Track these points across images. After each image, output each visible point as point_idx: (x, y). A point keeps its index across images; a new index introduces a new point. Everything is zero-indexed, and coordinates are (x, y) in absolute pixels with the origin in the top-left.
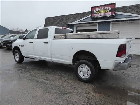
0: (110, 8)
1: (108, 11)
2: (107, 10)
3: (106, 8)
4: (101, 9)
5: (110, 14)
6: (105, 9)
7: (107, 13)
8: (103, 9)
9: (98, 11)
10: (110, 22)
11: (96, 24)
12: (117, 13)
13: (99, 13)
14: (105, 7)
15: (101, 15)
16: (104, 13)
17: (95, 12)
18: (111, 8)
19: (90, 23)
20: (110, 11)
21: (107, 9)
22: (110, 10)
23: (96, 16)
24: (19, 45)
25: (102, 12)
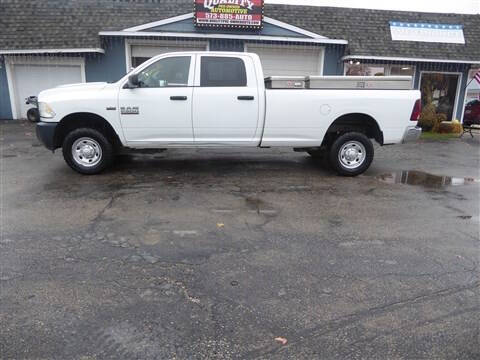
1: (245, 11)
2: (241, 7)
5: (249, 20)
7: (242, 17)
9: (216, 6)
10: (243, 42)
11: (204, 43)
12: (267, 19)
13: (218, 13)
15: (226, 19)
16: (234, 14)
17: (206, 6)
19: (187, 39)
20: (249, 12)
22: (250, 7)
23: (209, 19)
24: (108, 109)
25: (228, 11)
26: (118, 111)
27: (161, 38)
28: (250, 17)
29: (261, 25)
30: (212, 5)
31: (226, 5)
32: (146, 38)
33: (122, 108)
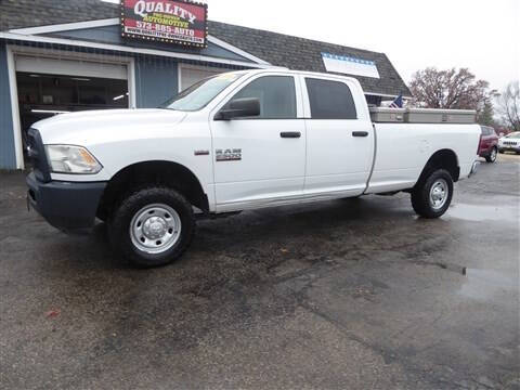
0: (190, 15)
1: (187, 24)
2: (182, 20)
3: (179, 13)
4: (162, 11)
5: (191, 37)
6: (176, 13)
7: (182, 31)
8: (167, 11)
9: (151, 14)
10: (176, 61)
11: (127, 59)
12: (210, 38)
13: (153, 24)
14: (176, 8)
15: (162, 31)
16: (173, 27)
17: (136, 12)
18: (194, 17)
19: (110, 52)
20: (191, 27)
21: (182, 16)
22: (191, 21)
23: (141, 29)
24: (197, 154)
25: (165, 22)
26: (213, 155)
27: (71, 48)
28: (192, 32)
29: (205, 44)
30: (145, 12)
31: (163, 14)
32: (48, 45)
33: (219, 152)
